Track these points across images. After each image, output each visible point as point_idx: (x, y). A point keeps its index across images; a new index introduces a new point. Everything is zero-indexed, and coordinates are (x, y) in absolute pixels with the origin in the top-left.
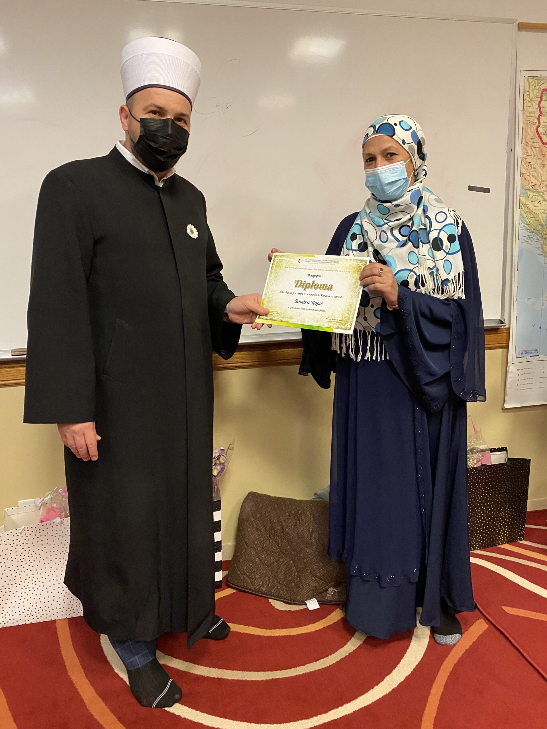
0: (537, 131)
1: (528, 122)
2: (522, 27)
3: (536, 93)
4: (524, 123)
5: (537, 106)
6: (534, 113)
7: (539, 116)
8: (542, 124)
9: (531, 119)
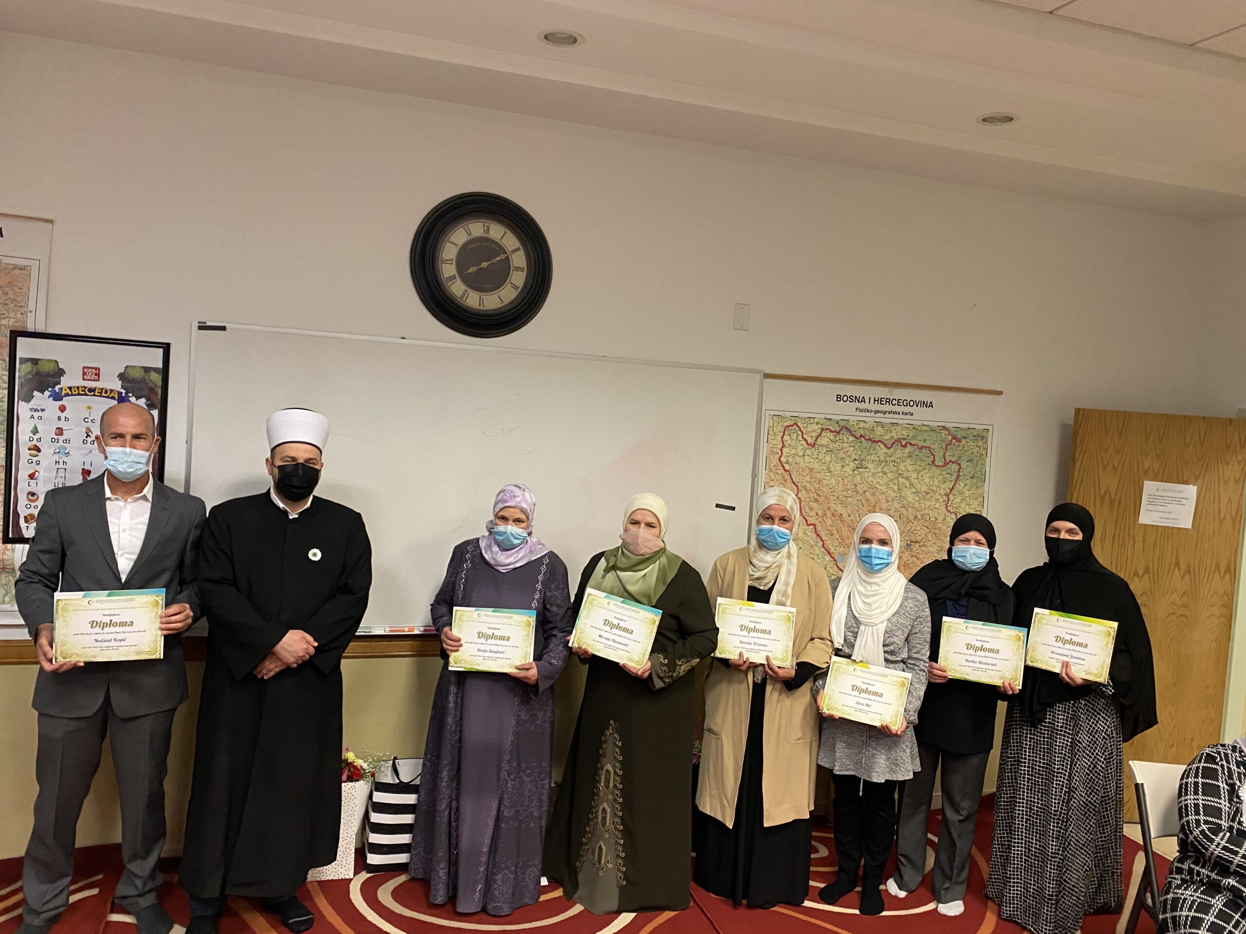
0: (780, 460)
1: (772, 452)
2: (767, 376)
3: (779, 429)
4: (767, 452)
5: (780, 439)
6: (777, 445)
7: (782, 447)
8: (784, 454)
9: (775, 450)
